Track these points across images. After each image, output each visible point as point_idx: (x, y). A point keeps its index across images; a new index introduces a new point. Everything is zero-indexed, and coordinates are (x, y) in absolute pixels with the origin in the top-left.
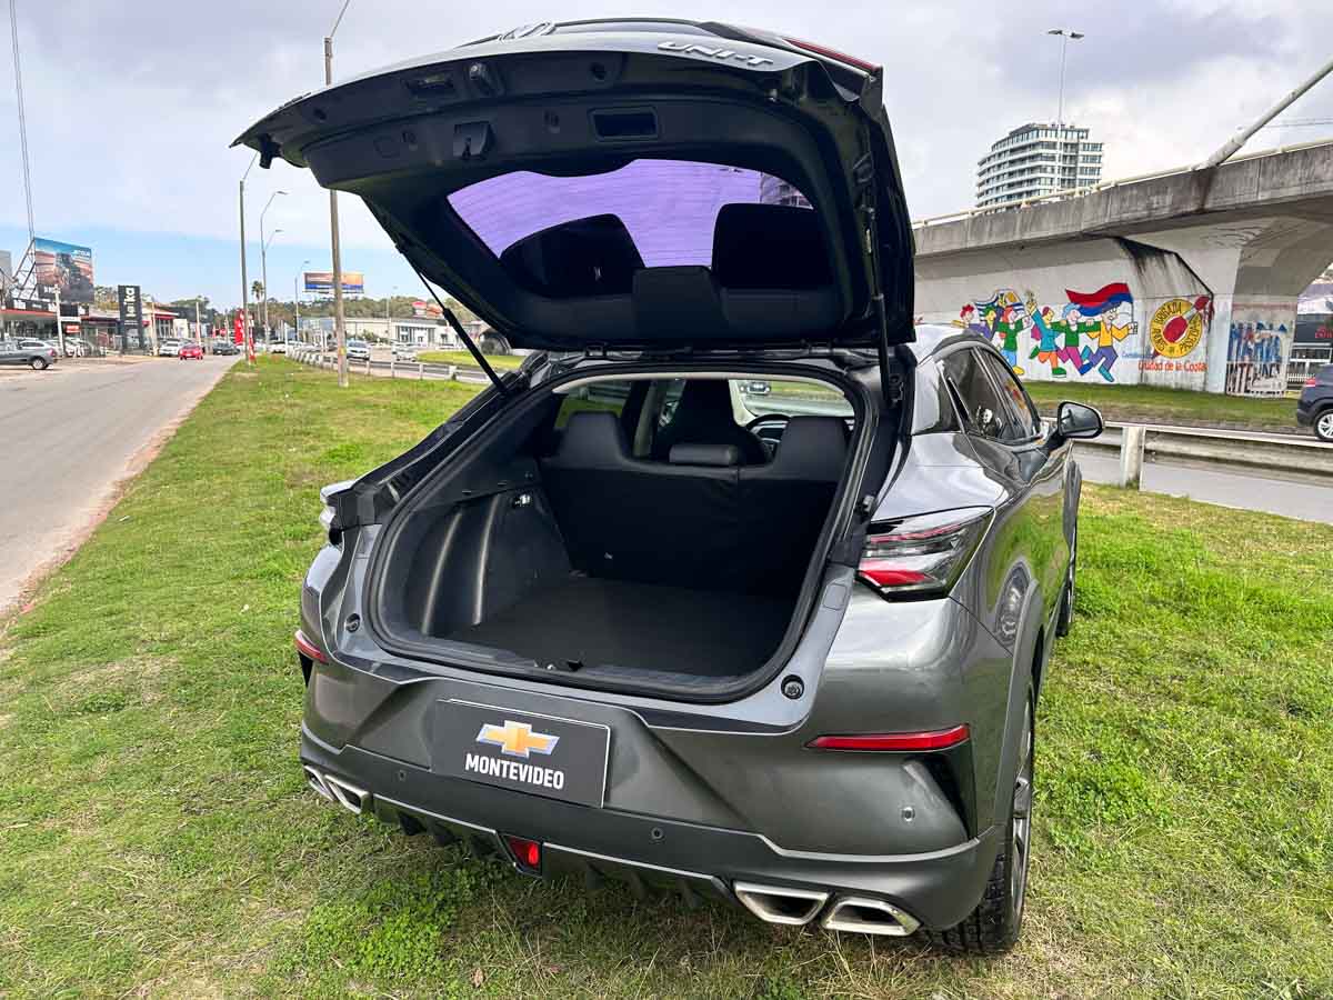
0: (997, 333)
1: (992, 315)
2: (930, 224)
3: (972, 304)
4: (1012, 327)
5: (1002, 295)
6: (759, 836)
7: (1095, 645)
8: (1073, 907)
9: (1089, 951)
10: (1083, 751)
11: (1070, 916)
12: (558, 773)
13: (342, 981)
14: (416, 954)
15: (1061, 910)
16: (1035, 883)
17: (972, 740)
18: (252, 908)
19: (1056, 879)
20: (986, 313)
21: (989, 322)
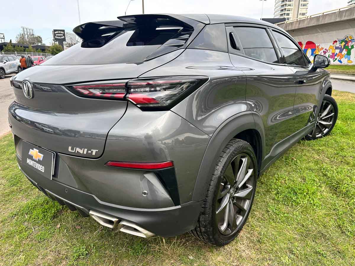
0: (344, 50)
1: (343, 43)
2: (324, 14)
3: (337, 40)
4: (350, 47)
5: (347, 37)
6: (93, 196)
7: (326, 144)
8: (261, 233)
9: (258, 250)
10: (299, 179)
11: (258, 236)
12: (43, 167)
13: (23, 221)
14: (46, 216)
15: (256, 233)
16: (252, 222)
17: (175, 168)
18: (18, 197)
19: (261, 222)
20: (341, 43)
21: (342, 46)
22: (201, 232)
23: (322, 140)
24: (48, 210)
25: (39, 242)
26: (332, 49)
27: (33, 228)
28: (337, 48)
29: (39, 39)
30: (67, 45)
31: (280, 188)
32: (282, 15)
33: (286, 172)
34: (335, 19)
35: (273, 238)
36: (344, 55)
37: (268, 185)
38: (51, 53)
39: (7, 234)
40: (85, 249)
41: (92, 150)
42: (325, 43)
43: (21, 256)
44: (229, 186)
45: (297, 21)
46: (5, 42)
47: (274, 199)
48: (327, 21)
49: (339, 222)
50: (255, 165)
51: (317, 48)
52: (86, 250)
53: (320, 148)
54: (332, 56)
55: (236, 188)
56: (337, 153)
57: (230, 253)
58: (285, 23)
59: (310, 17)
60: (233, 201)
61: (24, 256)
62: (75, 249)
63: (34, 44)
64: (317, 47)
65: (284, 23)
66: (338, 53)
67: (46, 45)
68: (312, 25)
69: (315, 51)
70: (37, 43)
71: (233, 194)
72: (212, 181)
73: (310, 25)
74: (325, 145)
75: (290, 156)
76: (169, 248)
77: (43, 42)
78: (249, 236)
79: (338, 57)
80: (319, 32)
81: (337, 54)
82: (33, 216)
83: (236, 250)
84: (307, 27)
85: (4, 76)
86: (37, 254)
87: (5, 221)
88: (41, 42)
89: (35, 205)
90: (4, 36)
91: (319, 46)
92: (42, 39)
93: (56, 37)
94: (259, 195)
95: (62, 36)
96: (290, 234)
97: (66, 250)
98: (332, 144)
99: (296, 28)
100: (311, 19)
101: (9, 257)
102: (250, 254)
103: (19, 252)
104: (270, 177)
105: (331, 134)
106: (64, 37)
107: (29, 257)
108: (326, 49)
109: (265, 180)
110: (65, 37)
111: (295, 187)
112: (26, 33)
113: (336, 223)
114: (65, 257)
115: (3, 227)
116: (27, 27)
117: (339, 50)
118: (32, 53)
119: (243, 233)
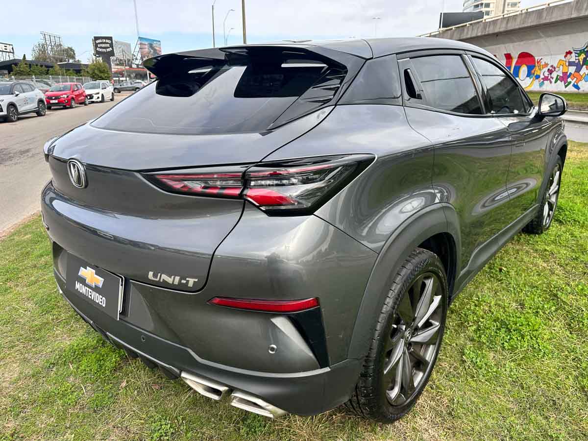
0: (584, 66)
1: (583, 56)
2: (551, 5)
3: (572, 51)
6: (188, 350)
7: (557, 241)
8: (454, 400)
9: (449, 429)
10: (514, 304)
11: (449, 405)
12: (104, 298)
13: (67, 375)
14: (103, 368)
15: (445, 400)
16: (439, 381)
17: (321, 307)
18: (56, 333)
19: (453, 380)
20: (579, 55)
21: (580, 60)
22: (358, 403)
23: (550, 234)
24: (105, 356)
25: (95, 411)
26: (563, 66)
27: (83, 387)
28: (571, 64)
29: (70, 53)
30: (116, 63)
31: (481, 320)
32: (477, 6)
33: (491, 291)
34: (569, 15)
35: (473, 408)
36: (583, 76)
37: (462, 314)
38: (91, 77)
39: (43, 398)
40: (169, 425)
41: (187, 279)
42: (551, 55)
43: (67, 434)
44: (404, 327)
45: (504, 18)
46: (15, 59)
47: (472, 340)
48: (556, 17)
49: (583, 381)
50: (445, 288)
51: (536, 64)
52: (171, 427)
53: (548, 249)
54: (563, 77)
55: (413, 328)
56: (576, 256)
57: (404, 435)
58: (484, 21)
59: (526, 11)
60: (408, 349)
61: (73, 435)
62: (153, 424)
63: (62, 62)
64: (538, 62)
65: (482, 21)
66: (573, 73)
67: (82, 63)
68: (529, 25)
69: (534, 70)
70: (67, 60)
71: (410, 338)
72: (379, 323)
73: (526, 25)
74: (555, 242)
75: (496, 262)
76: (304, 425)
77: (76, 57)
78: (434, 405)
79: (572, 80)
80: (541, 37)
81: (571, 73)
82: (81, 366)
83: (414, 428)
84: (520, 29)
85: (16, 117)
86: (92, 431)
87: (38, 375)
88: (73, 57)
89: (84, 348)
90: (13, 49)
91: (542, 60)
92: (75, 52)
93: (98, 49)
94: (448, 332)
95: (108, 48)
96: (502, 401)
97: (138, 425)
98: (567, 240)
99: (502, 30)
100: (528, 14)
101: (48, 436)
102: (437, 436)
103: (63, 428)
104: (465, 300)
105: (564, 223)
106: (111, 49)
107: (81, 437)
108: (552, 66)
109: (456, 306)
110: (113, 48)
111: (507, 319)
112: (48, 43)
113: (576, 384)
114: (138, 437)
115: (35, 385)
116: (50, 32)
117: (575, 67)
118: (60, 77)
119: (423, 400)
